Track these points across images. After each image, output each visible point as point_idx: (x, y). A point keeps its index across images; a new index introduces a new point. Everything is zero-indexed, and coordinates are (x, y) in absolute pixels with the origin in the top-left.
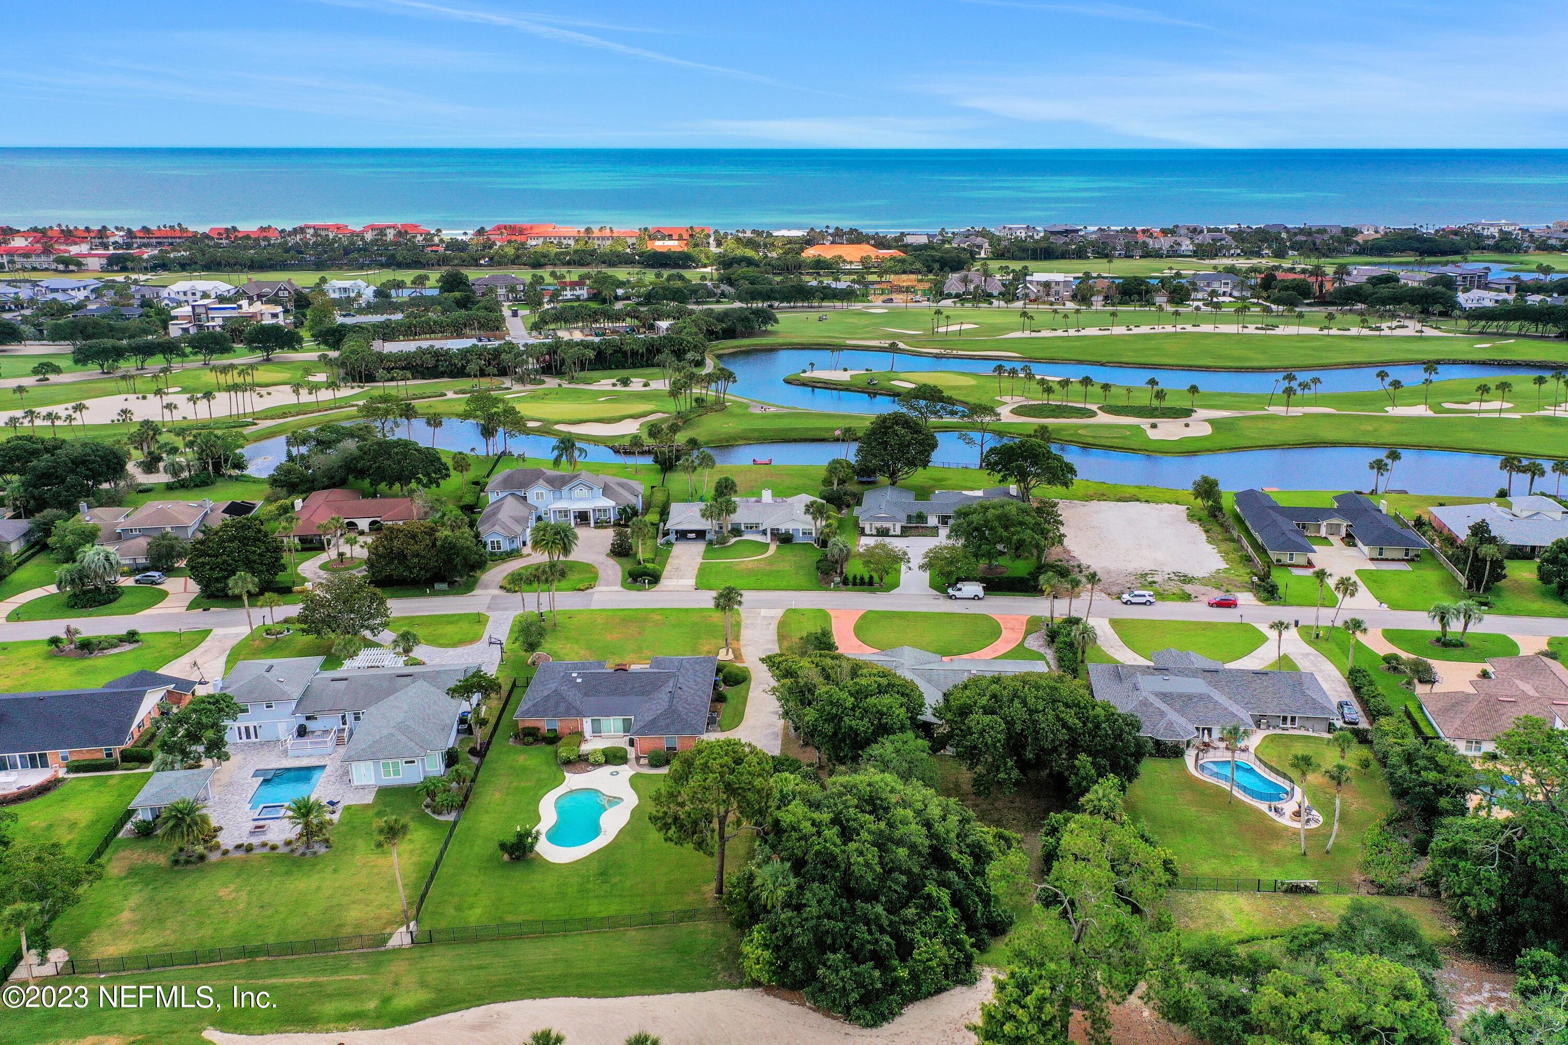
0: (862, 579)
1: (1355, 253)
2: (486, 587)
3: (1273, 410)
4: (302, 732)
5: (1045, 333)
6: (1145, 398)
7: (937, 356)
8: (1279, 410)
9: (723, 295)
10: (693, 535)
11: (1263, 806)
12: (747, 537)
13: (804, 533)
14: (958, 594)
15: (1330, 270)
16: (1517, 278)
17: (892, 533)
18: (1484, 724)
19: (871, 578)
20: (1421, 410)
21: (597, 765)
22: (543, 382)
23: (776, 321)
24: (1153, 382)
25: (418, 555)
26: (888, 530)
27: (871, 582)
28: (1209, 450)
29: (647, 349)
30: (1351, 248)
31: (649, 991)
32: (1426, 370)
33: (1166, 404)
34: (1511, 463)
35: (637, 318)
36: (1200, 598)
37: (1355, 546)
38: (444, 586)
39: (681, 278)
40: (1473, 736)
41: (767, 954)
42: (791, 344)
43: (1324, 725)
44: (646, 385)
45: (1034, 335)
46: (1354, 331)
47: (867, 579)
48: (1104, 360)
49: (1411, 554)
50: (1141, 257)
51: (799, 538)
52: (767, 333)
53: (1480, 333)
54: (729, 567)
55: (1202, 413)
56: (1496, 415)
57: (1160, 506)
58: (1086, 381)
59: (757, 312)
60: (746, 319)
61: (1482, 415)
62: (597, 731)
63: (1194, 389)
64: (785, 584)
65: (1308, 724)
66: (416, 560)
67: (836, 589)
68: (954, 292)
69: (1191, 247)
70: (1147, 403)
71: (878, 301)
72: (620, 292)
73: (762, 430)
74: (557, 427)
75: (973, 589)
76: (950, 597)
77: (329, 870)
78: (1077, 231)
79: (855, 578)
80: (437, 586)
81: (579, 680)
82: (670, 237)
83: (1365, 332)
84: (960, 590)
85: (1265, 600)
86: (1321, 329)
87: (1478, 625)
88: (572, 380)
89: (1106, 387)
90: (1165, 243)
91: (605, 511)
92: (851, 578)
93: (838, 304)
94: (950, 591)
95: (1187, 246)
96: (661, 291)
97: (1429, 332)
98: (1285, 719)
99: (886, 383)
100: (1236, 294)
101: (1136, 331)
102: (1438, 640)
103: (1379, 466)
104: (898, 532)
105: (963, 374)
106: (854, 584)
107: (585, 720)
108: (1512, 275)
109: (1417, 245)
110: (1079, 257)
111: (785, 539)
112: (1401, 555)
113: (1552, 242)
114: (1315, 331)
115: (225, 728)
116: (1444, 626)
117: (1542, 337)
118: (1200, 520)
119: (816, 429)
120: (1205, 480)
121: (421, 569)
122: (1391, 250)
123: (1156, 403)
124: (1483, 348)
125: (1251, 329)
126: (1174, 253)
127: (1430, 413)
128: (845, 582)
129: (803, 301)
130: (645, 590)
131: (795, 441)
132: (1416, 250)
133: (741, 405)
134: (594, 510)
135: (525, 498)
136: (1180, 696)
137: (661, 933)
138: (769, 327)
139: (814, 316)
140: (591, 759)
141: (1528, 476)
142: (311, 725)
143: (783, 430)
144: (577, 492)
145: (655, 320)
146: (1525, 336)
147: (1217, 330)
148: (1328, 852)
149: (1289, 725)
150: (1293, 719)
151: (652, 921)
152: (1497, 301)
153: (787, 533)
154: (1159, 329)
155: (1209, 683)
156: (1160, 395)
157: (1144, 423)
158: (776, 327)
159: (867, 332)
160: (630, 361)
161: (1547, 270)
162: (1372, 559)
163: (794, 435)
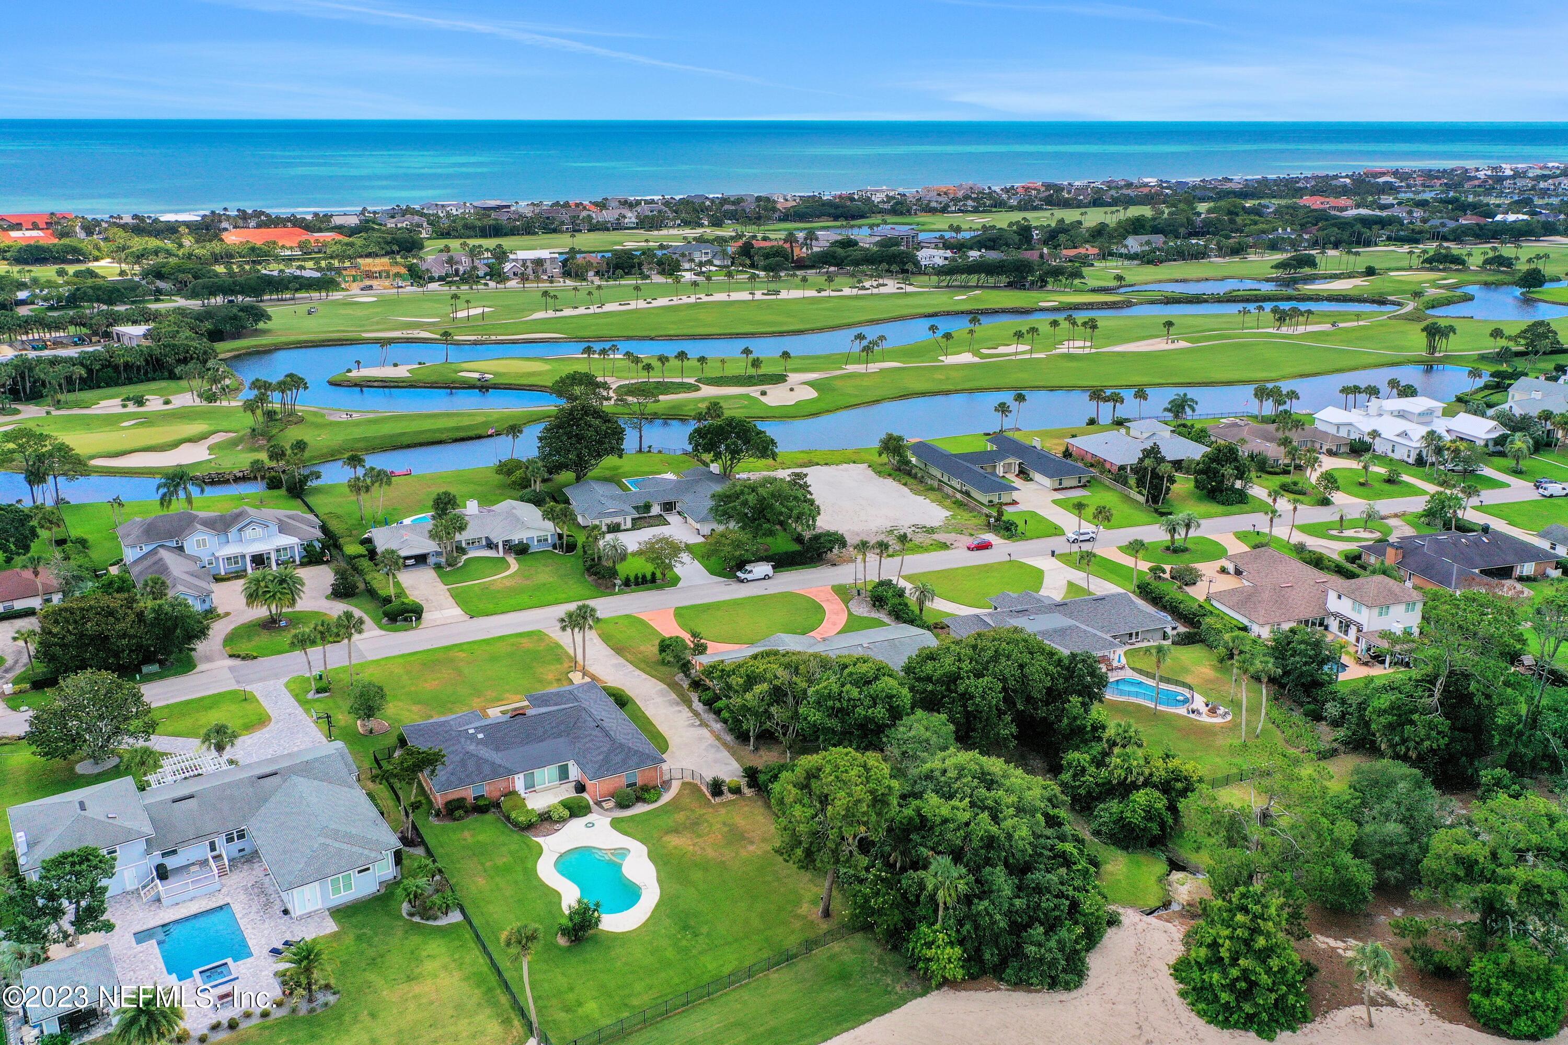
0: (644, 577)
1: (780, 220)
2: (208, 659)
3: (851, 368)
4: (162, 873)
5: (567, 312)
6: (739, 367)
7: (475, 343)
8: (859, 368)
9: (159, 291)
10: (412, 562)
11: (1182, 711)
12: (472, 554)
13: (539, 541)
14: (749, 577)
15: (801, 235)
16: (942, 237)
17: (623, 527)
18: (1279, 608)
19: (653, 574)
20: (966, 358)
21: (563, 820)
22: (17, 412)
23: (269, 318)
24: (747, 351)
25: (124, 635)
26: (618, 525)
27: (653, 579)
28: (828, 411)
29: (146, 361)
30: (776, 215)
31: (845, 1025)
32: (971, 322)
33: (764, 370)
34: (1097, 395)
35: (84, 325)
36: (956, 544)
37: (1031, 480)
38: (155, 668)
39: (92, 274)
40: (1276, 620)
41: (958, 950)
42: (299, 342)
43: (1160, 634)
44: (167, 402)
45: (559, 314)
46: (847, 291)
47: (649, 577)
48: (653, 334)
49: (1083, 481)
50: (589, 231)
51: (535, 547)
52: (264, 332)
53: (947, 286)
54: (485, 588)
55: (793, 378)
56: (1028, 356)
57: (840, 467)
58: (682, 356)
59: (245, 309)
60: (235, 318)
61: (1018, 357)
62: (530, 786)
63: (786, 355)
64: (564, 596)
65: (1149, 636)
66: (125, 642)
67: (621, 592)
68: (436, 275)
69: (634, 220)
70: (742, 372)
71: (355, 288)
72: (22, 295)
73: (365, 439)
74: (94, 462)
75: (762, 569)
76: (742, 581)
77: (364, 1016)
78: (509, 207)
79: (636, 577)
80: (146, 669)
81: (480, 736)
82: (18, 226)
83: (855, 291)
84: (751, 572)
85: (1009, 538)
86: (819, 291)
87: (1198, 530)
88: (58, 404)
89: (702, 360)
90: (609, 215)
91: (285, 549)
92: (632, 579)
93: (315, 295)
94: (739, 574)
95: (631, 217)
96: (90, 292)
97: (910, 289)
98: (1131, 635)
99: (453, 375)
100: (717, 262)
101: (655, 304)
102: (1168, 548)
103: (1003, 408)
104: (629, 525)
105: (528, 359)
106: (637, 584)
107: (516, 777)
108: (938, 234)
109: (833, 211)
110: (529, 233)
111: (521, 550)
112: (1074, 483)
113: (934, 204)
114: (812, 293)
115: (104, 890)
116: (1173, 536)
117: (995, 287)
118: (890, 475)
119: (429, 431)
120: (890, 438)
121: (131, 651)
122: (811, 216)
123: (752, 371)
124: (960, 300)
125: (758, 295)
126: (618, 226)
127: (976, 360)
128: (627, 583)
129: (271, 293)
130: (412, 628)
131: (409, 446)
132: (829, 215)
133: (315, 414)
134: (278, 551)
135: (181, 549)
136: (1055, 631)
137: (802, 966)
138: (261, 325)
139: (303, 309)
140: (555, 816)
141: (1111, 404)
142: (171, 863)
143: (392, 436)
144: (248, 532)
145: (111, 325)
146: (982, 287)
147: (732, 299)
148: (1258, 736)
149: (1134, 640)
150: (1137, 634)
151: (787, 958)
152: (946, 258)
153: (521, 543)
154: (676, 301)
155: (1065, 615)
156: (756, 363)
157: (753, 391)
158: (269, 325)
159: (378, 323)
160: (123, 375)
161: (958, 229)
162: (1055, 490)
163: (406, 440)
